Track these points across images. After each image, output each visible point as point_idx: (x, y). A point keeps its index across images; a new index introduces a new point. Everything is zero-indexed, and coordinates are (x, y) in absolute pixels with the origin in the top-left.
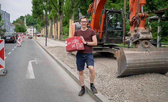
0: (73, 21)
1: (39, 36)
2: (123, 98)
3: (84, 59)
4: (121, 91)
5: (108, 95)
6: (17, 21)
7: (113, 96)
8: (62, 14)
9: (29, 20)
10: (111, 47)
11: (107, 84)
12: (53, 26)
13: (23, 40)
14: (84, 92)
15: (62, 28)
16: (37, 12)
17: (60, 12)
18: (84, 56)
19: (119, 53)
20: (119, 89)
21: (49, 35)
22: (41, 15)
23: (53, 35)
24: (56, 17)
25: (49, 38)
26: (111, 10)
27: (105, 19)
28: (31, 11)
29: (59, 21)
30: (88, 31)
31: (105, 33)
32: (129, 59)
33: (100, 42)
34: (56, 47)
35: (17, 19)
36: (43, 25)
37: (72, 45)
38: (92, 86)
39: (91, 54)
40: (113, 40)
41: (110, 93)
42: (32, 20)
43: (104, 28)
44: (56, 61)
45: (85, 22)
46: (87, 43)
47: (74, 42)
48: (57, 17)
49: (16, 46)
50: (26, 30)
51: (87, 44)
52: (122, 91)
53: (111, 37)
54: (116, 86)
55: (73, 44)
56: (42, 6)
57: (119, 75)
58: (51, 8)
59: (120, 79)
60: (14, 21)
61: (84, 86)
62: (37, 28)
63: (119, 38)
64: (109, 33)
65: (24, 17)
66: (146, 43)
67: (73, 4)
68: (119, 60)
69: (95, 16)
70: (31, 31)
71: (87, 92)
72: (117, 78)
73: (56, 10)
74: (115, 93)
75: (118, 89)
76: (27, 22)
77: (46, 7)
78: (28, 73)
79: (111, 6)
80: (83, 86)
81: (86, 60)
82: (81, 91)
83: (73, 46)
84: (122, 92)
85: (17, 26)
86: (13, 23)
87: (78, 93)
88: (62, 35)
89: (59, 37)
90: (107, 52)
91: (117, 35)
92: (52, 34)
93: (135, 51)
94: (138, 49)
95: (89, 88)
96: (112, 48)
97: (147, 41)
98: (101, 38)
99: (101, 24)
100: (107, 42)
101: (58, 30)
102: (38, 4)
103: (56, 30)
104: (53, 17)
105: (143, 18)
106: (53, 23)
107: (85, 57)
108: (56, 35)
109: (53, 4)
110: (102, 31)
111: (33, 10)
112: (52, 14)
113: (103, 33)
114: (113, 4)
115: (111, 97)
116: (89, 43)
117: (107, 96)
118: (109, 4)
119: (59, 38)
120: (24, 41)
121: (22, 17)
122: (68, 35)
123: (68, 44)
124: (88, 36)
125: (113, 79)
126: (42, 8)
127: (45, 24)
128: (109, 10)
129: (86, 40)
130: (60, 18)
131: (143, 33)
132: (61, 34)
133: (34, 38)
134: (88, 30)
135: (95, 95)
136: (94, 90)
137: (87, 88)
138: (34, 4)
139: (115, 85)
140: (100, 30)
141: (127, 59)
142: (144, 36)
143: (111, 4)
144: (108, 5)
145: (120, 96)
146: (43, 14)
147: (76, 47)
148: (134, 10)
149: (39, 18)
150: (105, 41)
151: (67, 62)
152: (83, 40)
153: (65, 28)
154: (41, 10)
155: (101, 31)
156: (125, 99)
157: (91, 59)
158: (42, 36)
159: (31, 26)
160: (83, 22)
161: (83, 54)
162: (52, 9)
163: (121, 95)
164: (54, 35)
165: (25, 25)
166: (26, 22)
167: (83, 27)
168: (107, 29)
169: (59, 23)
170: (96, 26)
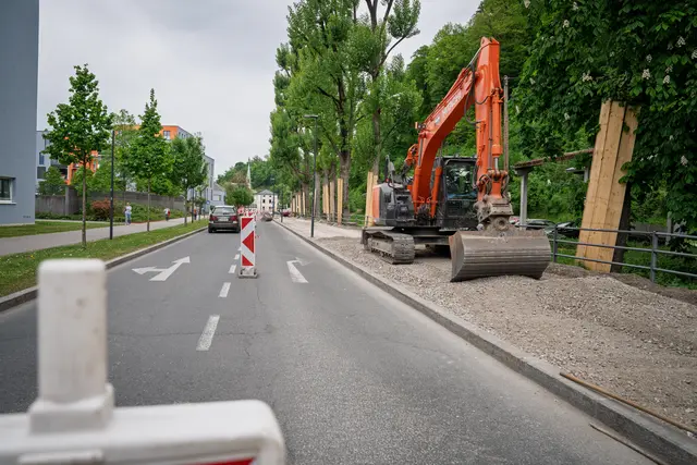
0: (376, 177)
1: (286, 215)
6: (229, 177)
8: (348, 158)
9: (259, 172)
12: (326, 188)
15: (347, 193)
16: (284, 153)
17: (344, 154)
19: (455, 239)
22: (292, 161)
23: (324, 212)
24: (332, 165)
26: (455, 158)
29: (340, 177)
31: (441, 204)
32: (469, 249)
33: (432, 225)
34: (335, 239)
35: (228, 170)
36: (296, 187)
43: (440, 196)
44: (341, 261)
48: (335, 166)
50: (253, 200)
53: (454, 213)
56: (297, 138)
57: (453, 278)
58: (321, 144)
59: (454, 283)
60: (219, 177)
62: (277, 192)
64: (450, 204)
65: (246, 166)
66: (502, 223)
67: (377, 134)
69: (421, 171)
70: (264, 202)
72: (451, 282)
73: (334, 148)
76: (253, 179)
77: (307, 141)
78: (293, 277)
85: (230, 189)
86: (218, 182)
88: (347, 213)
89: (339, 217)
92: (322, 209)
93: (480, 235)
94: (486, 232)
97: (503, 219)
98: (433, 216)
99: (433, 185)
101: (338, 198)
102: (287, 134)
103: (332, 199)
104: (325, 166)
105: (497, 178)
106: (325, 179)
108: (333, 212)
109: (327, 135)
110: (437, 202)
111: (274, 149)
112: (323, 159)
113: (438, 206)
119: (339, 220)
121: (240, 166)
122: (364, 212)
125: (443, 284)
126: (297, 142)
127: (302, 184)
128: (449, 159)
130: (344, 169)
131: (496, 205)
132: (344, 208)
138: (275, 134)
140: (431, 199)
141: (465, 248)
142: (498, 210)
146: (298, 159)
148: (484, 163)
149: (288, 167)
150: (441, 222)
153: (356, 193)
154: (294, 148)
155: (434, 201)
158: (296, 215)
159: (263, 189)
162: (324, 147)
164: (328, 212)
165: (250, 186)
166: (250, 179)
168: (447, 197)
169: (340, 182)
170: (424, 191)
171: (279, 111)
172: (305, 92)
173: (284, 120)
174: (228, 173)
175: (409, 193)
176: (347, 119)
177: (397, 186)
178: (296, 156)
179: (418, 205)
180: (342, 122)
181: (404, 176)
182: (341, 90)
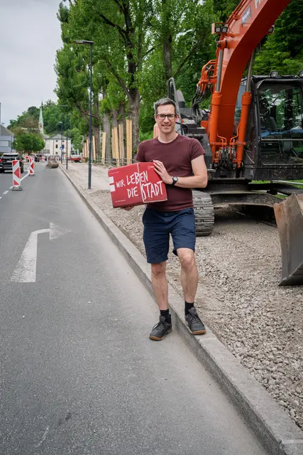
2: (289, 355)
3: (167, 227)
4: (284, 329)
5: (242, 342)
6: (21, 121)
7: (257, 346)
8: (137, 98)
9: (52, 116)
10: (273, 189)
11: (246, 305)
12: (115, 131)
13: (31, 172)
14: (170, 327)
15: (137, 136)
16: (71, 94)
17: (133, 93)
18: (167, 220)
19: (285, 210)
20: (279, 323)
21: (103, 156)
22: (82, 103)
23: (114, 157)
24: (120, 105)
25: (102, 165)
26: (271, 78)
27: (250, 107)
28: (55, 91)
29: (129, 119)
30: (179, 143)
31: (251, 146)
33: (238, 176)
35: (21, 115)
36: (86, 131)
37: (128, 190)
38: (191, 310)
39: (187, 213)
40: (277, 168)
41: (250, 336)
42: (60, 116)
43: (250, 134)
45: (169, 116)
46: (175, 182)
47: (134, 181)
48: (124, 105)
49: (10, 190)
50: (44, 146)
51: (176, 185)
52: (287, 331)
53: (271, 159)
54: (273, 312)
55: (132, 186)
56: (84, 78)
57: (285, 279)
58: (107, 82)
59: (287, 290)
60: (11, 122)
61: (168, 311)
62: (72, 137)
63: (296, 162)
64: (265, 147)
65: (38, 110)
67: (168, 67)
68: (285, 231)
69: (221, 99)
70: (57, 147)
71: (178, 328)
72: (280, 286)
73: (121, 86)
74: (265, 337)
75: (275, 323)
76: (45, 124)
77: (94, 80)
78: (19, 266)
79: (285, 67)
80: (166, 309)
81: (171, 230)
82: (159, 324)
83: (132, 193)
84: (289, 334)
85: (19, 134)
86: (9, 128)
87: (150, 332)
90: (260, 204)
91: (290, 153)
92: (112, 155)
95: (182, 316)
96: (275, 194)
98: (239, 164)
99: (239, 120)
100: (257, 177)
101: (127, 142)
102: (72, 73)
103: (122, 143)
104: (113, 107)
106: (114, 122)
107: (170, 222)
108: (122, 157)
109: (113, 70)
110: (244, 143)
111: (60, 90)
112: (111, 100)
113: (247, 149)
114: (293, 61)
115: (253, 348)
116: (183, 181)
117: (239, 344)
118: (279, 62)
120: (33, 175)
121: (33, 111)
123: (116, 186)
124: (177, 159)
125: (266, 289)
126: (84, 82)
127: (92, 128)
128: (262, 79)
129: (172, 170)
130: (133, 109)
132: (134, 153)
133: (62, 165)
134: (181, 140)
135: (197, 342)
136: (195, 324)
137: (176, 315)
138: (61, 74)
139: (268, 309)
140: (236, 139)
143: (284, 62)
144: (277, 65)
145: (280, 347)
146: (87, 100)
147: (140, 195)
149: (77, 109)
150: (252, 172)
151: (138, 234)
152: (163, 171)
154: (80, 89)
155: (241, 142)
156: (296, 356)
157: (185, 229)
158: (87, 160)
159: (56, 134)
160: (163, 116)
161: (162, 214)
162: (111, 86)
163: (285, 345)
164: (117, 158)
165: (42, 130)
166: (42, 124)
167: (165, 131)
168: (259, 135)
169: (129, 124)
170: (225, 129)
171: (66, 49)
172: (86, 22)
173: (71, 58)
174: (21, 118)
175: (203, 132)
176: (135, 52)
177: (187, 122)
178: (83, 97)
179: (218, 148)
180: (130, 56)
181: (196, 107)
182: (128, 18)
